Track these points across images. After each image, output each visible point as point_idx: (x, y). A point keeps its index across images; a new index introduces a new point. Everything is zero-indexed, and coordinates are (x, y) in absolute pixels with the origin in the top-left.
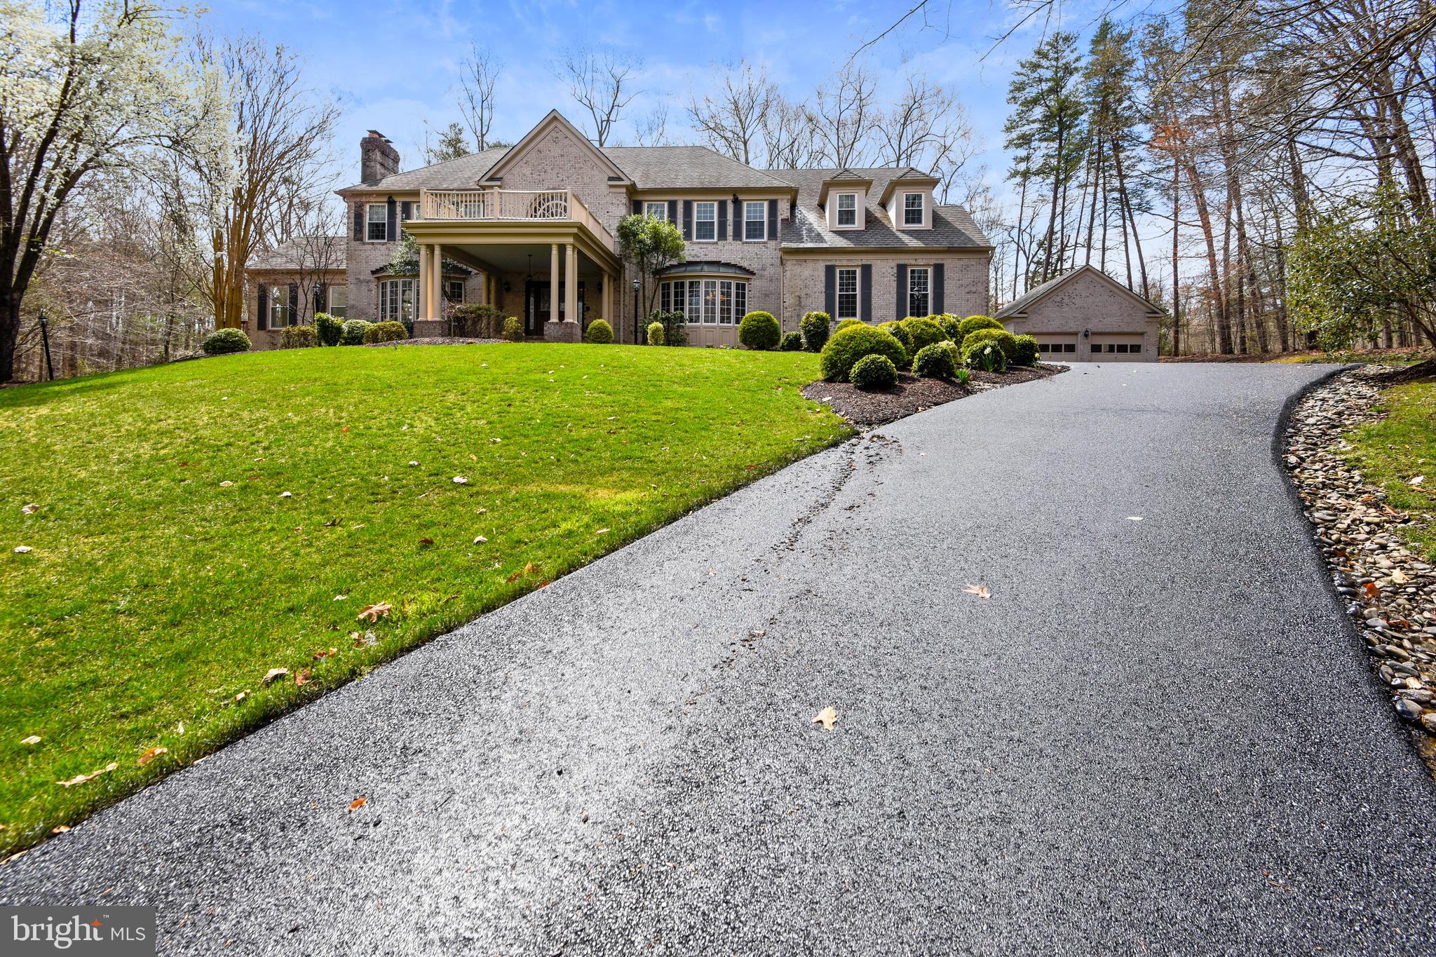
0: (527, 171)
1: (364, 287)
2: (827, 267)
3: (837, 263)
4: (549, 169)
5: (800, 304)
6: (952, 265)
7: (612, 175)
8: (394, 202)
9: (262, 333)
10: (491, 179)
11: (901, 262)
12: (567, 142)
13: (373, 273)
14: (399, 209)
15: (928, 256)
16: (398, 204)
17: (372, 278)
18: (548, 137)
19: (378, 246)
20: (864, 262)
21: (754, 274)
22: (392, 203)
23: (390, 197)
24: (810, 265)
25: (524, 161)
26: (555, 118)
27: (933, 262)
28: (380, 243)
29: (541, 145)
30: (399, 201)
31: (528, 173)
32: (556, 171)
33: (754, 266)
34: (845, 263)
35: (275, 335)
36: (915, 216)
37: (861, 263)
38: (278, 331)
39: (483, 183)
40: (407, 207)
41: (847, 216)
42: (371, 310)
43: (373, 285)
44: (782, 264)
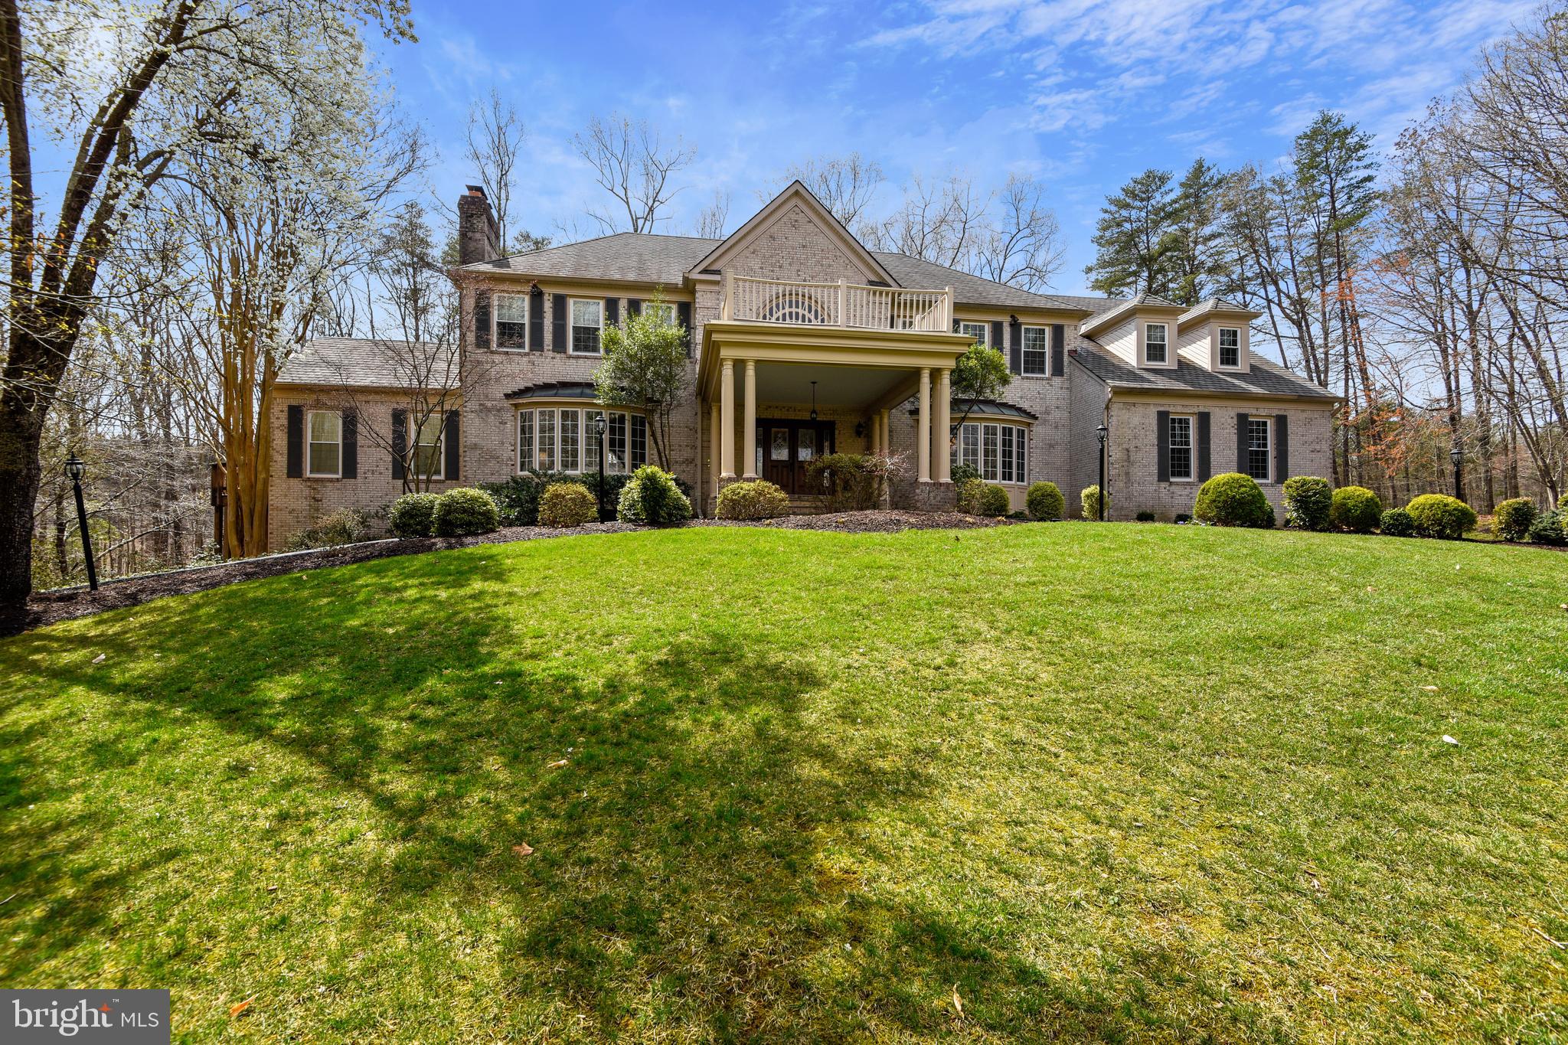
0: (755, 263)
1: (493, 417)
2: (1160, 413)
3: (1171, 409)
4: (786, 265)
5: (1128, 459)
6: (1296, 417)
7: (873, 278)
8: (540, 294)
9: (295, 482)
10: (705, 271)
11: (1241, 411)
12: (810, 227)
13: (507, 396)
14: (548, 306)
15: (1271, 405)
16: (546, 297)
17: (505, 403)
18: (785, 219)
19: (516, 358)
20: (1202, 409)
21: (1036, 418)
22: (537, 297)
23: (535, 286)
24: (1140, 409)
25: (751, 249)
26: (797, 193)
27: (1275, 413)
28: (519, 354)
29: (775, 228)
30: (549, 292)
31: (757, 267)
32: (795, 267)
33: (1035, 409)
34: (1179, 409)
35: (318, 486)
36: (1228, 356)
37: (1196, 410)
38: (322, 480)
39: (695, 276)
40: (560, 303)
41: (1156, 351)
42: (506, 453)
43: (507, 416)
44: (1107, 408)
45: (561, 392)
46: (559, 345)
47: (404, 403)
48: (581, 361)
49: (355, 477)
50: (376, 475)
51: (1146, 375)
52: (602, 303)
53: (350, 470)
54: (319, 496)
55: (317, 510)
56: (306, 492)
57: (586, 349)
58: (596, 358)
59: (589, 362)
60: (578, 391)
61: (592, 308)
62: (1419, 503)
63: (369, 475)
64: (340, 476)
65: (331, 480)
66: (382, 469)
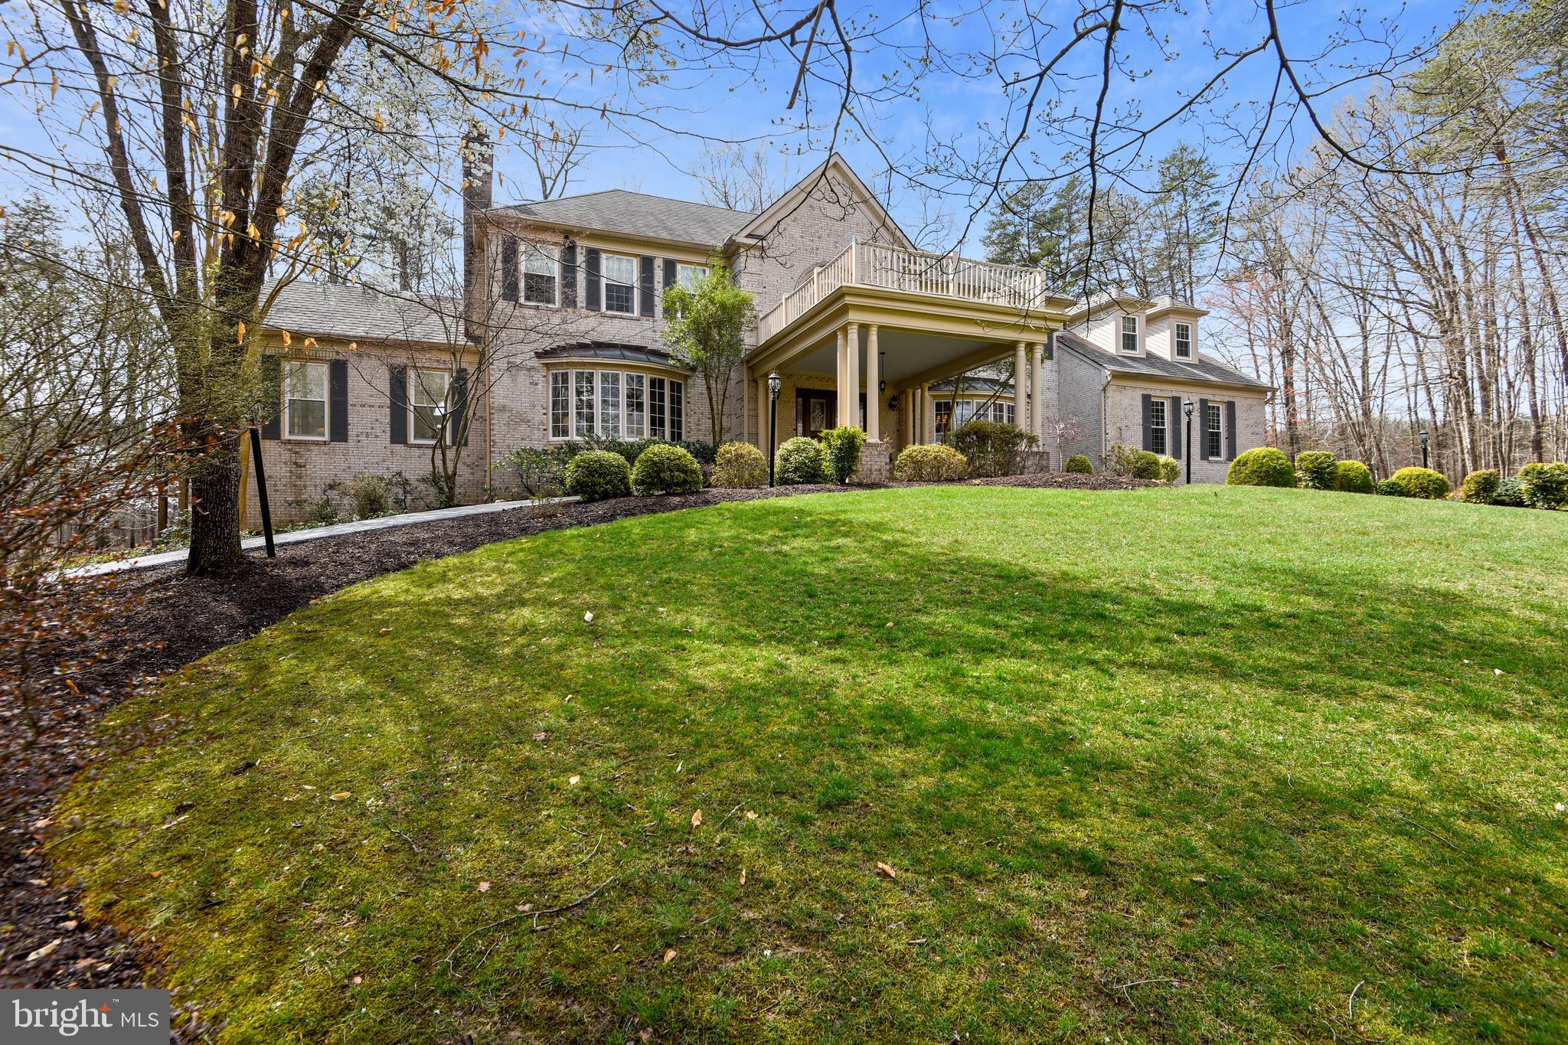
0: (796, 232)
1: (522, 377)
2: (1144, 396)
3: (1152, 393)
4: (823, 234)
5: (1120, 437)
6: (1241, 402)
8: (573, 246)
9: (271, 445)
10: (750, 236)
11: (1204, 397)
13: (538, 355)
14: (580, 258)
15: (1225, 392)
16: (579, 250)
17: (536, 363)
18: (822, 190)
19: (547, 313)
20: (1175, 394)
22: (570, 251)
23: (567, 237)
24: (1129, 392)
25: (792, 217)
26: (836, 165)
27: (1226, 399)
28: (549, 309)
29: (814, 199)
30: (582, 245)
31: (797, 236)
32: (833, 239)
34: (1158, 393)
35: (301, 450)
36: (1183, 348)
37: (1170, 395)
38: (306, 443)
39: (741, 239)
40: (593, 257)
41: (1129, 341)
42: (537, 416)
43: (538, 377)
44: (1104, 390)
45: (599, 352)
46: (593, 302)
47: (401, 358)
48: (616, 321)
49: (346, 440)
50: (372, 438)
51: (1127, 361)
52: (636, 262)
53: (340, 432)
54: (301, 461)
55: (300, 477)
56: (286, 456)
57: (620, 309)
58: (631, 319)
59: (624, 323)
60: (617, 352)
61: (624, 265)
62: (1401, 474)
63: (363, 438)
64: (327, 438)
65: (317, 443)
66: (378, 432)
